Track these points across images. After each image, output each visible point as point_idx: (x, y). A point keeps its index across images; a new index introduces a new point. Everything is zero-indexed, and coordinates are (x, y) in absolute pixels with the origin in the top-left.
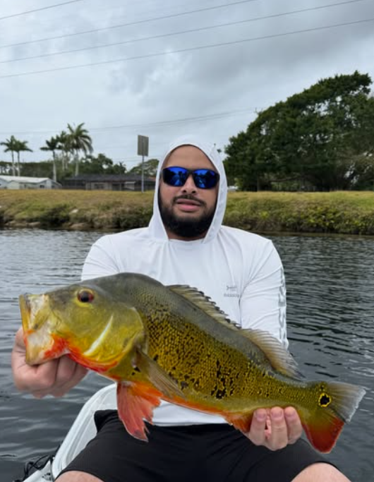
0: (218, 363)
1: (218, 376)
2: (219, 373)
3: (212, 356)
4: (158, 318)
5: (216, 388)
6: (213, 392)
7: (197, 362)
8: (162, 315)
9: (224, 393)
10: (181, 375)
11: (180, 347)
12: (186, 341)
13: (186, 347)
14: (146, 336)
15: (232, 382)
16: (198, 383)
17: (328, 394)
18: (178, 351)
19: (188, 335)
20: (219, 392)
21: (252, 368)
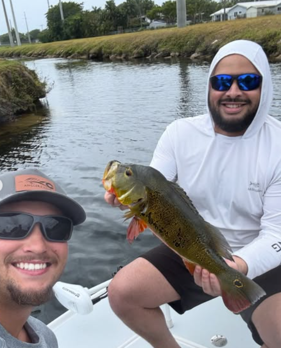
0: (180, 229)
1: (178, 235)
2: (179, 234)
3: (178, 225)
4: (154, 196)
5: (176, 240)
6: (174, 242)
7: (169, 224)
8: (157, 195)
9: (179, 245)
10: (160, 226)
11: (162, 214)
12: (166, 212)
13: (165, 215)
14: (147, 201)
15: (184, 242)
16: (167, 233)
17: (241, 282)
18: (161, 214)
19: (168, 209)
20: (177, 243)
21: (198, 242)
